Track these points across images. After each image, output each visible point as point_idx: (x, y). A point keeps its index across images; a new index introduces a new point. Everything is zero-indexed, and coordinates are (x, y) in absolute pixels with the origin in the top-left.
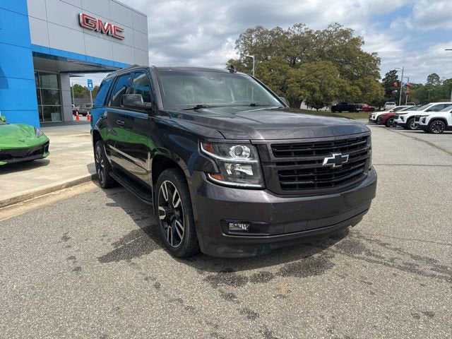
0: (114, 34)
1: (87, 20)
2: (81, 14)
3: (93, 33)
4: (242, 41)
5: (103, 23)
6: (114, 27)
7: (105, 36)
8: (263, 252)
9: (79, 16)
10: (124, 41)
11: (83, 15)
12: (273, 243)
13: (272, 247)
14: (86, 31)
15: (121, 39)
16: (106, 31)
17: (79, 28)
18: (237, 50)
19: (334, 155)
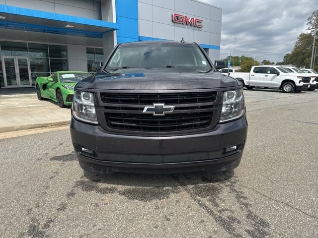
0: (195, 24)
1: (178, 17)
2: (174, 14)
3: (181, 25)
4: (315, 18)
5: (188, 18)
6: (196, 19)
7: (189, 26)
8: (107, 172)
9: (172, 15)
10: (203, 29)
11: (175, 14)
12: (115, 167)
13: (114, 170)
14: (176, 25)
15: (200, 27)
16: (189, 23)
17: (172, 24)
18: (309, 26)
19: (155, 105)
